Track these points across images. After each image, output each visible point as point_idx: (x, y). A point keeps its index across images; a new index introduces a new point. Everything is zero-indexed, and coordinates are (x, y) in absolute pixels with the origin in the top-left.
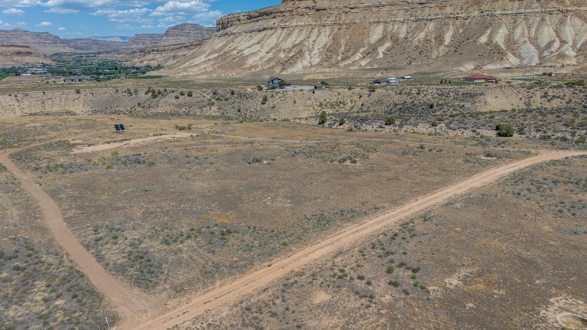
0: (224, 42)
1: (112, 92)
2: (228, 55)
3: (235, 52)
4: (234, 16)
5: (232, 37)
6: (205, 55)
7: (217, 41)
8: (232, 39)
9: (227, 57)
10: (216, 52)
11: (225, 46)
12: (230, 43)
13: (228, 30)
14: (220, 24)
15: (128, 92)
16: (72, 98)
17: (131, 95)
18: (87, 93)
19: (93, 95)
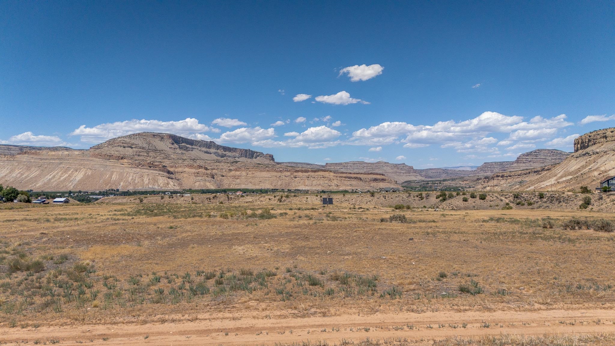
0: (583, 163)
1: (404, 197)
2: (585, 176)
3: (596, 173)
4: (598, 133)
5: (593, 157)
6: (555, 178)
7: (573, 162)
8: (594, 159)
9: (584, 180)
10: (570, 174)
11: (583, 167)
12: (590, 164)
13: (588, 150)
14: (578, 144)
15: (420, 196)
16: (366, 201)
17: (422, 200)
18: (380, 197)
19: (385, 198)
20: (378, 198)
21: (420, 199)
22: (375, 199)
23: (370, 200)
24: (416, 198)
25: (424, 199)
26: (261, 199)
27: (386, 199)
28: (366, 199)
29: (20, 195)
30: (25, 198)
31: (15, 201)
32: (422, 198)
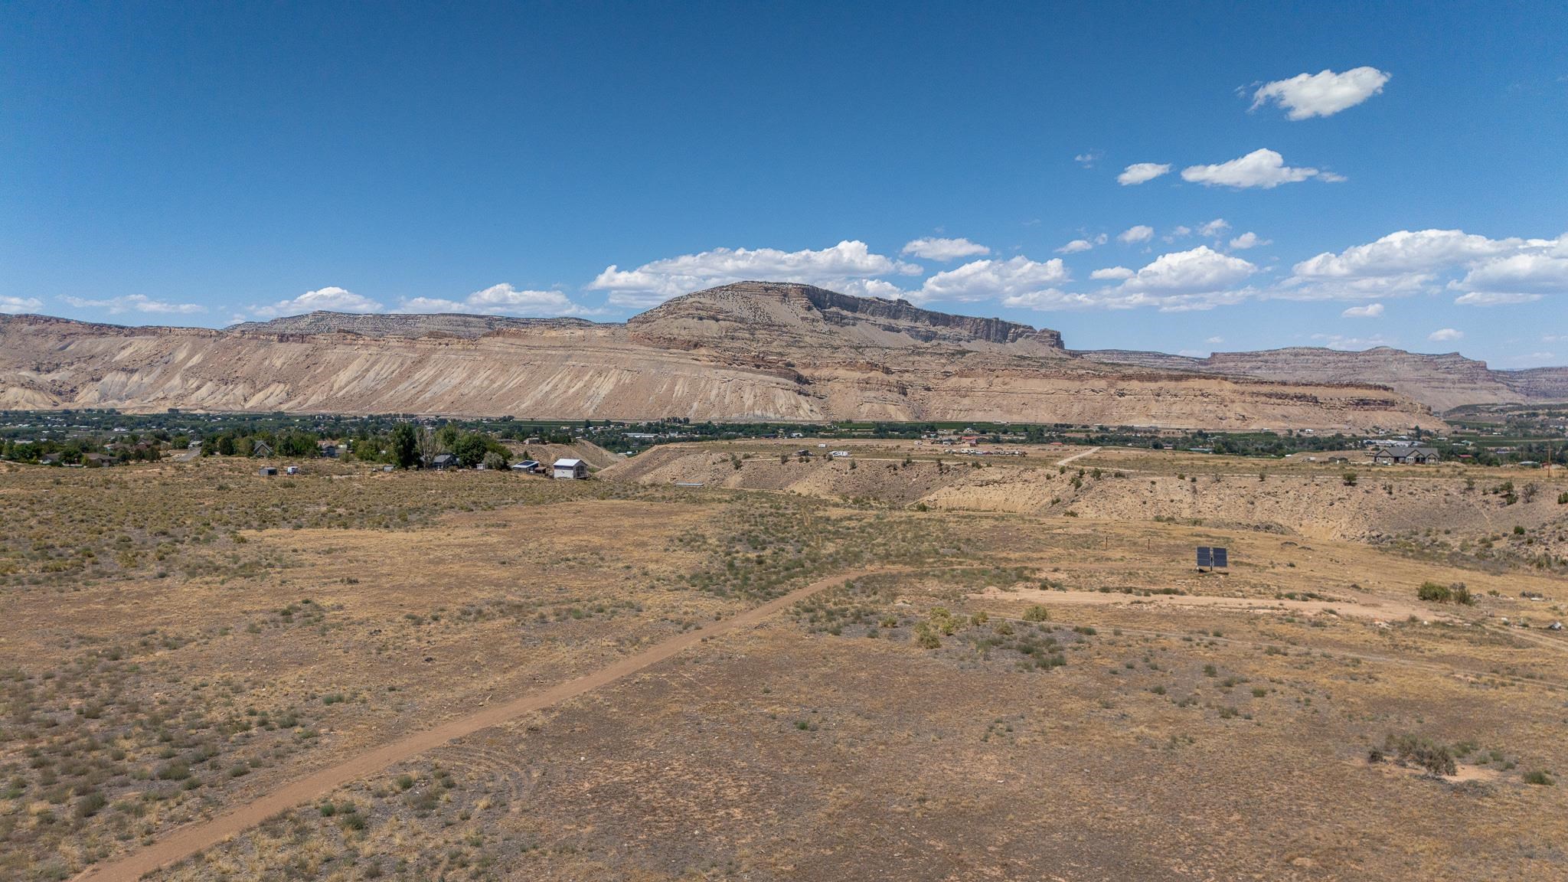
1: (1452, 490)
15: (1506, 493)
16: (1330, 497)
17: (1510, 503)
18: (1375, 488)
19: (1390, 493)
20: (1367, 492)
21: (1504, 500)
22: (1358, 493)
23: (1339, 496)
24: (1491, 497)
25: (1519, 503)
26: (1026, 476)
27: (1393, 496)
28: (1329, 491)
29: (489, 453)
30: (498, 461)
31: (480, 467)
32: (1511, 499)
